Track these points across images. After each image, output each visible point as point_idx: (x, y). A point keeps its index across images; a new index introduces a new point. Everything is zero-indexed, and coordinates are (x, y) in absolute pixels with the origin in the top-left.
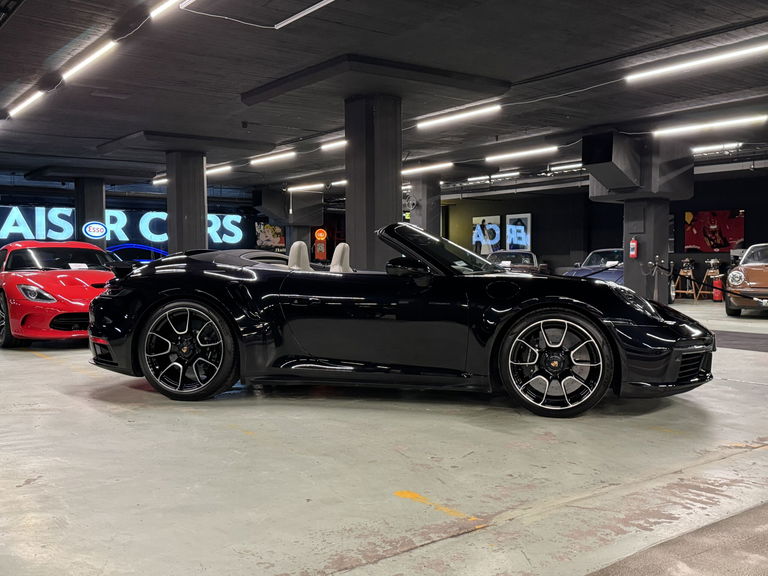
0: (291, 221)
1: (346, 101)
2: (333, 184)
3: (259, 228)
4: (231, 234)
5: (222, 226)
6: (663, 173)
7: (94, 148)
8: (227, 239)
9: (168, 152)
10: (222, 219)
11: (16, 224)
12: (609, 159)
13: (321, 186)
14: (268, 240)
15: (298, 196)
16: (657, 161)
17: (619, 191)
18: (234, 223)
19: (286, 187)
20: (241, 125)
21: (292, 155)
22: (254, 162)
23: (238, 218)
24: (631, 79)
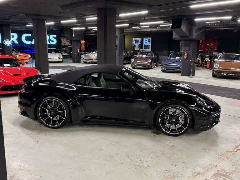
0: (74, 39)
1: (97, 10)
2: (88, 28)
3: (62, 39)
4: (53, 41)
5: (50, 38)
6: (196, 32)
7: (7, 17)
8: (52, 43)
9: (33, 19)
10: (49, 36)
12: (180, 27)
13: (84, 28)
14: (65, 43)
15: (76, 31)
16: (195, 28)
17: (182, 37)
18: (53, 37)
19: (72, 28)
20: (59, 13)
21: (75, 21)
22: (62, 22)
23: (55, 36)
24: (192, 7)
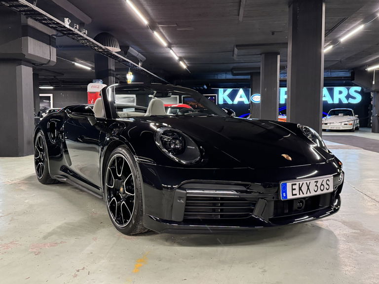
4: (354, 98)
5: (348, 93)
8: (352, 101)
10: (348, 89)
11: (241, 97)
18: (356, 91)
23: (359, 89)
